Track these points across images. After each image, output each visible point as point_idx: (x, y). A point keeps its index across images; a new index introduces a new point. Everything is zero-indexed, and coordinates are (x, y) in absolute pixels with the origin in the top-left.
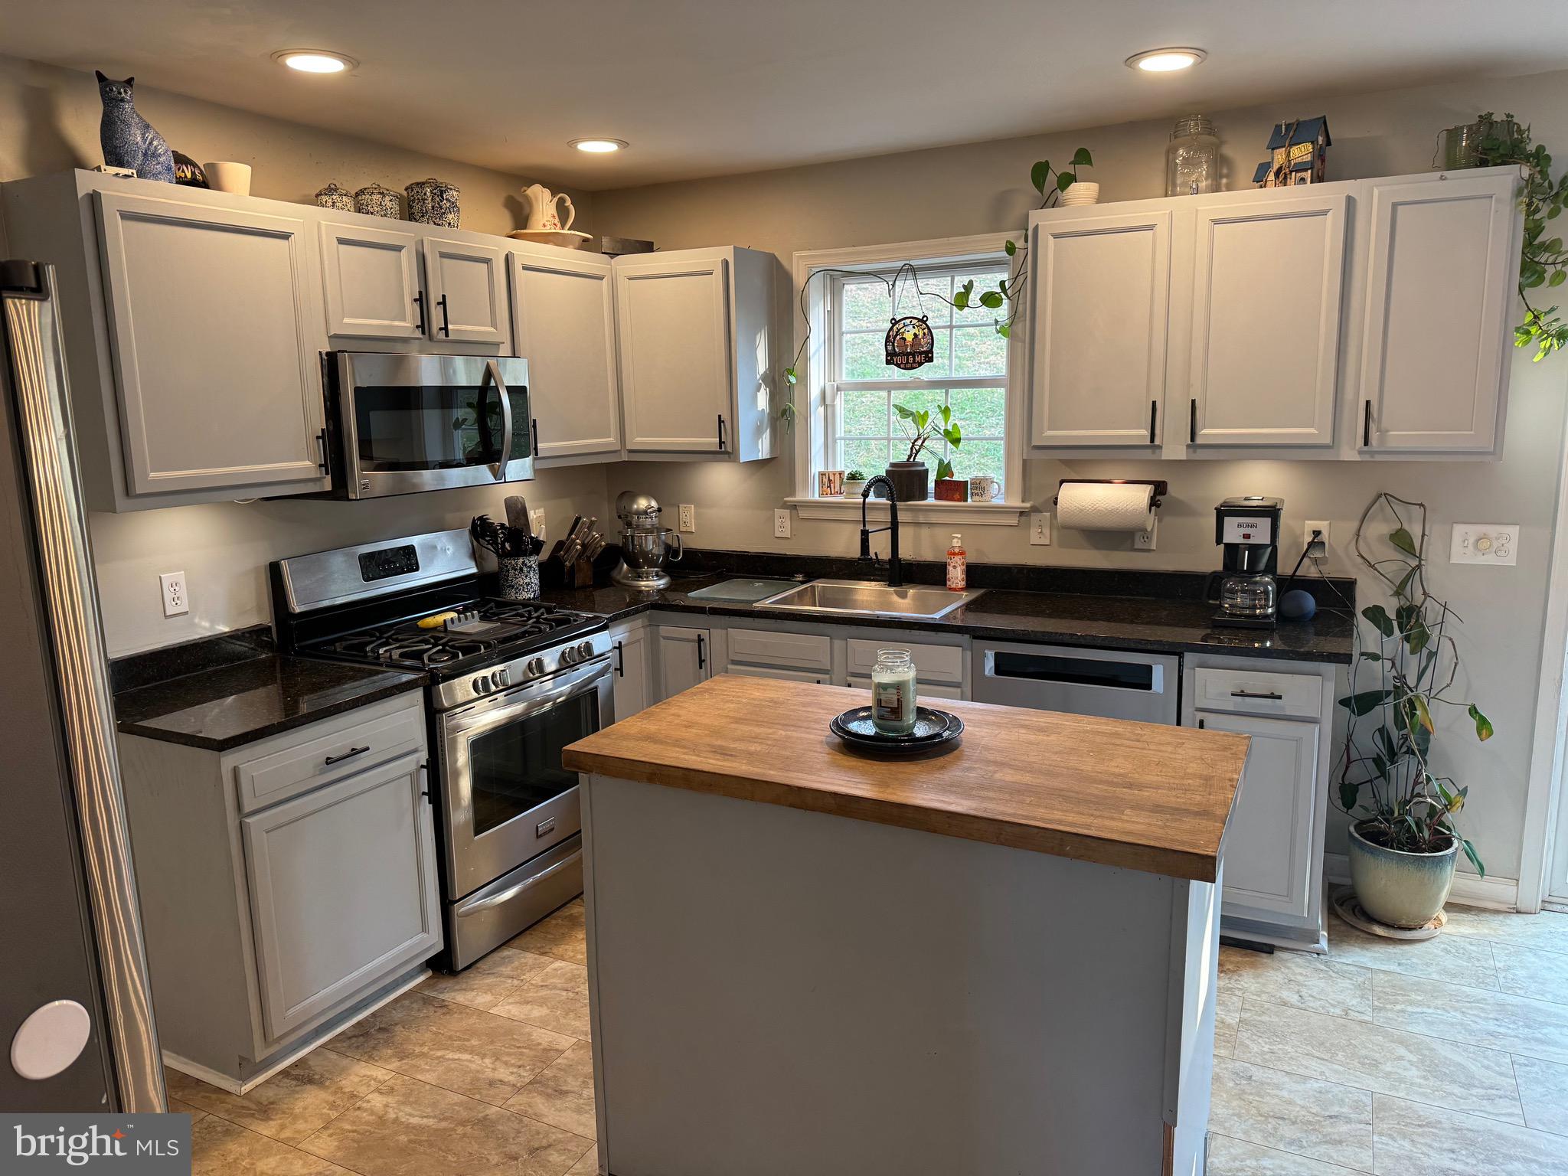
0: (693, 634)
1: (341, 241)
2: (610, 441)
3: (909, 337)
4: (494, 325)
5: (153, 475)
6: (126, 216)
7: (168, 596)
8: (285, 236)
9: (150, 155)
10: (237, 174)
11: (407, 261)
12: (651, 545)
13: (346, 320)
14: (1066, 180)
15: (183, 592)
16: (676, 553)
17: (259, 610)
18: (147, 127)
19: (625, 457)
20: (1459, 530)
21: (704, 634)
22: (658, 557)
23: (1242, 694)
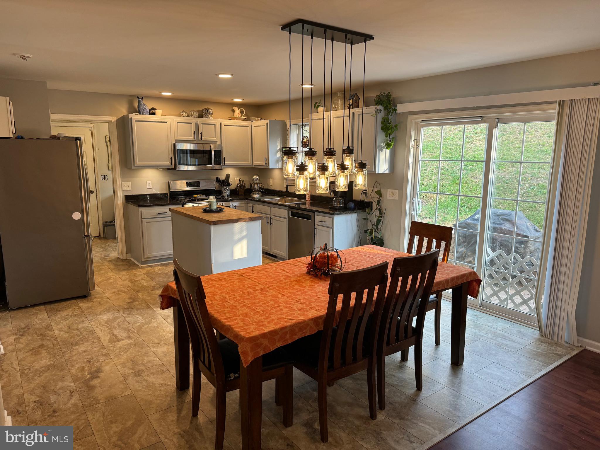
0: (251, 205)
1: (178, 122)
2: (249, 162)
3: (305, 140)
4: (215, 137)
5: (138, 163)
6: (136, 121)
7: (148, 185)
8: (166, 122)
9: (145, 110)
10: (158, 112)
11: (193, 126)
12: (256, 186)
13: (179, 137)
14: (318, 106)
15: (151, 184)
16: (262, 189)
17: (166, 190)
18: (145, 105)
19: (254, 167)
20: (389, 190)
21: (253, 206)
22: (258, 189)
23: (321, 221)
